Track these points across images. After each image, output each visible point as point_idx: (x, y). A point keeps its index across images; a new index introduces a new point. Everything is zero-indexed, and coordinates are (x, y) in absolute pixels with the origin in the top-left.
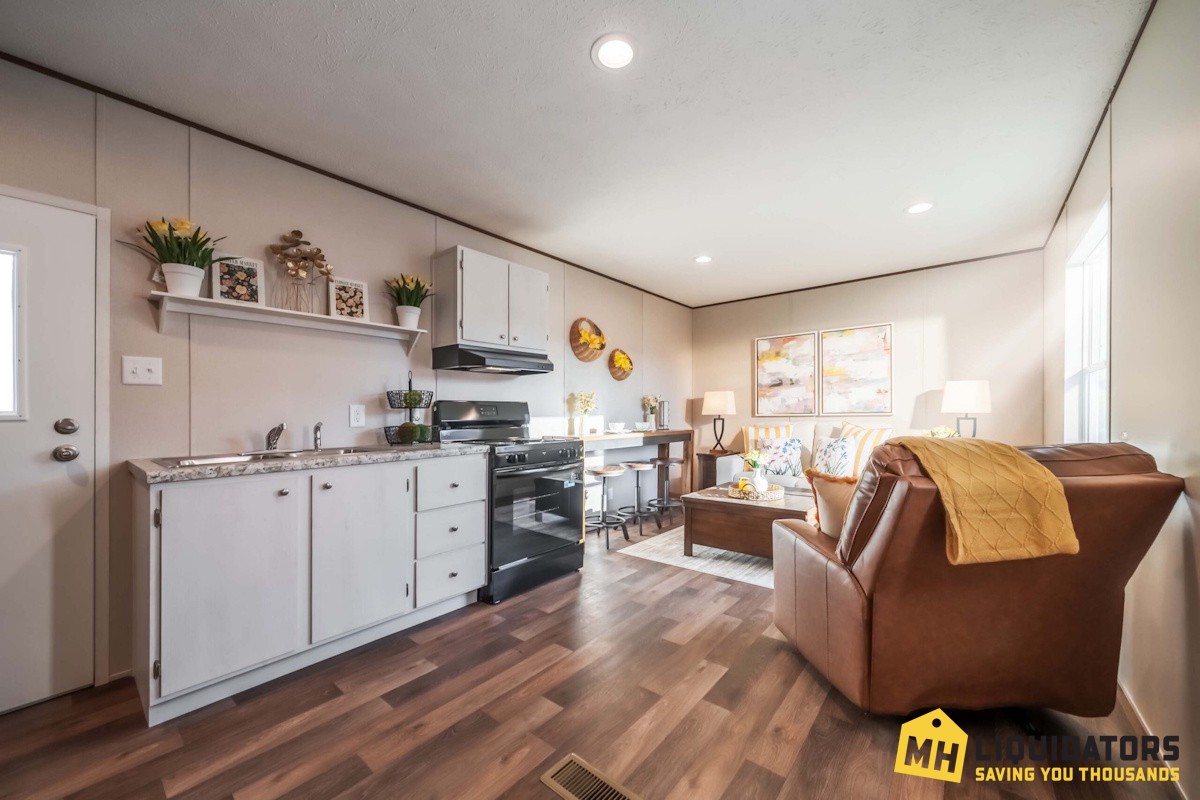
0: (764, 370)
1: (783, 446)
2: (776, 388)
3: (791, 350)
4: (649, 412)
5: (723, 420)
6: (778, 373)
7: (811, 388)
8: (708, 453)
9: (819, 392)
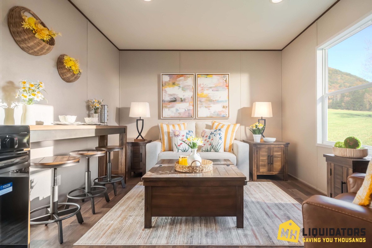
0: (166, 92)
1: (185, 135)
2: (173, 103)
3: (181, 82)
4: (93, 112)
5: (143, 120)
6: (174, 94)
7: (192, 104)
8: (134, 141)
9: (195, 106)
